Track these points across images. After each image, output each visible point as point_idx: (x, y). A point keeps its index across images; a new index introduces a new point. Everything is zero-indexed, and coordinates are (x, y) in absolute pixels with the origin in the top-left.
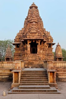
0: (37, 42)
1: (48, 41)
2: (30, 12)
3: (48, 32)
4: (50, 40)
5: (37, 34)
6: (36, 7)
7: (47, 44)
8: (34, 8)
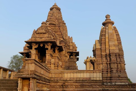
0: (46, 47)
1: (69, 49)
2: (49, 14)
3: (70, 37)
4: (71, 48)
5: (46, 35)
6: (59, 9)
7: (68, 53)
8: (54, 9)
